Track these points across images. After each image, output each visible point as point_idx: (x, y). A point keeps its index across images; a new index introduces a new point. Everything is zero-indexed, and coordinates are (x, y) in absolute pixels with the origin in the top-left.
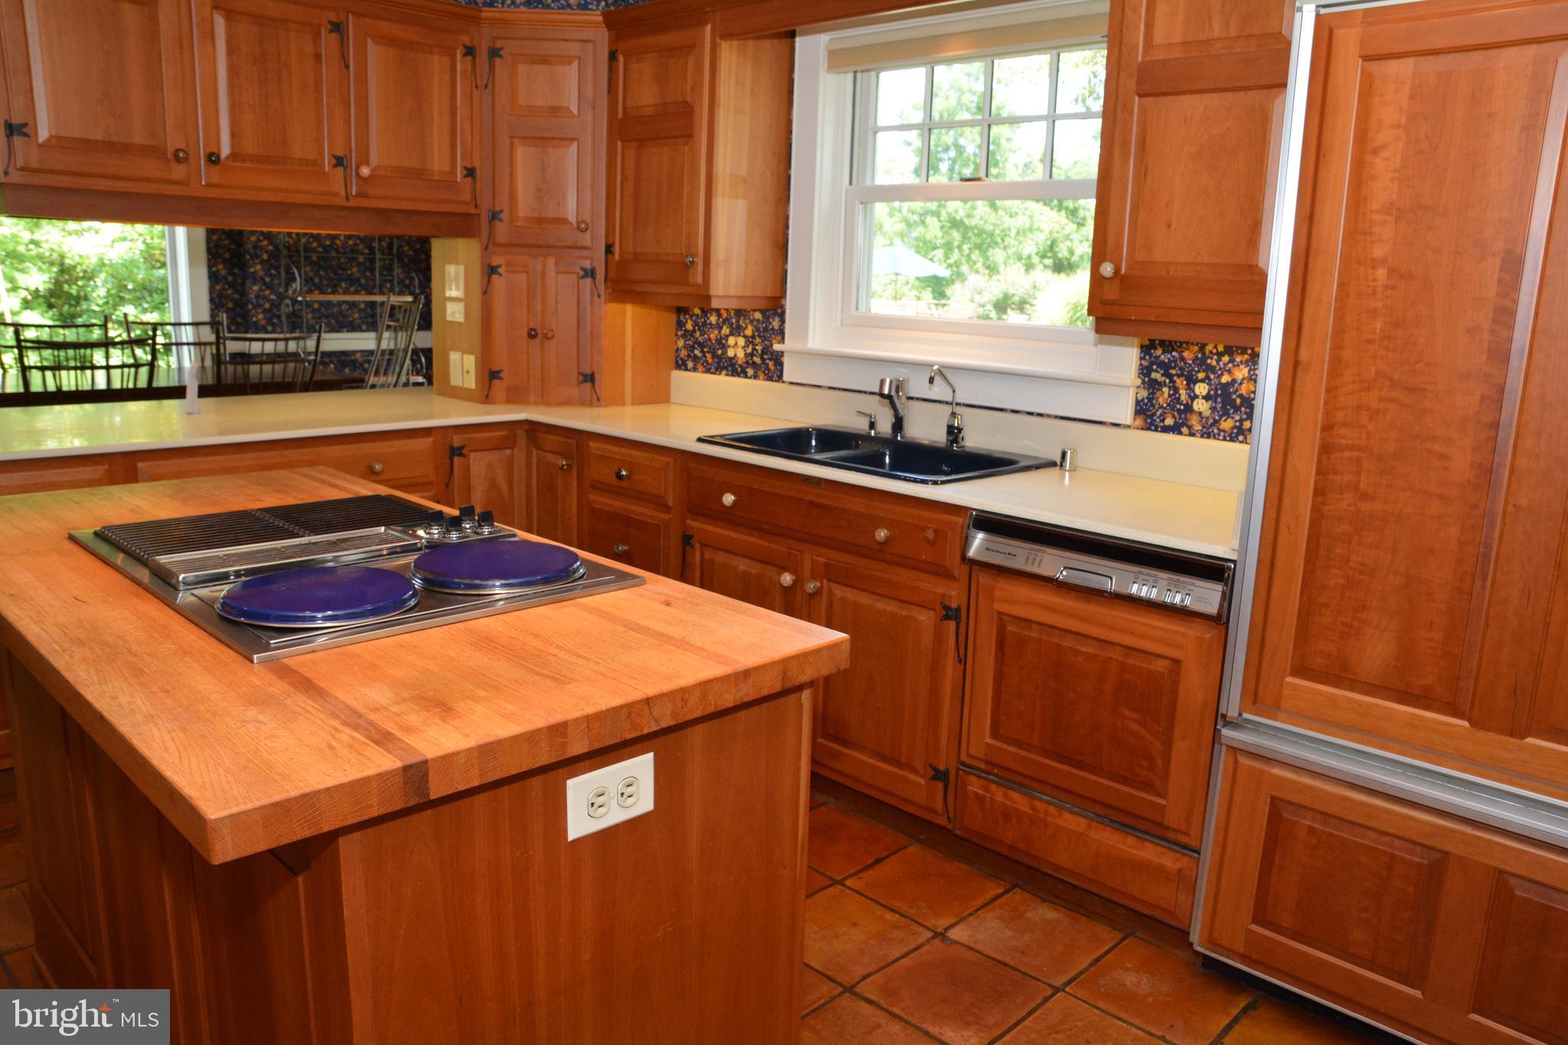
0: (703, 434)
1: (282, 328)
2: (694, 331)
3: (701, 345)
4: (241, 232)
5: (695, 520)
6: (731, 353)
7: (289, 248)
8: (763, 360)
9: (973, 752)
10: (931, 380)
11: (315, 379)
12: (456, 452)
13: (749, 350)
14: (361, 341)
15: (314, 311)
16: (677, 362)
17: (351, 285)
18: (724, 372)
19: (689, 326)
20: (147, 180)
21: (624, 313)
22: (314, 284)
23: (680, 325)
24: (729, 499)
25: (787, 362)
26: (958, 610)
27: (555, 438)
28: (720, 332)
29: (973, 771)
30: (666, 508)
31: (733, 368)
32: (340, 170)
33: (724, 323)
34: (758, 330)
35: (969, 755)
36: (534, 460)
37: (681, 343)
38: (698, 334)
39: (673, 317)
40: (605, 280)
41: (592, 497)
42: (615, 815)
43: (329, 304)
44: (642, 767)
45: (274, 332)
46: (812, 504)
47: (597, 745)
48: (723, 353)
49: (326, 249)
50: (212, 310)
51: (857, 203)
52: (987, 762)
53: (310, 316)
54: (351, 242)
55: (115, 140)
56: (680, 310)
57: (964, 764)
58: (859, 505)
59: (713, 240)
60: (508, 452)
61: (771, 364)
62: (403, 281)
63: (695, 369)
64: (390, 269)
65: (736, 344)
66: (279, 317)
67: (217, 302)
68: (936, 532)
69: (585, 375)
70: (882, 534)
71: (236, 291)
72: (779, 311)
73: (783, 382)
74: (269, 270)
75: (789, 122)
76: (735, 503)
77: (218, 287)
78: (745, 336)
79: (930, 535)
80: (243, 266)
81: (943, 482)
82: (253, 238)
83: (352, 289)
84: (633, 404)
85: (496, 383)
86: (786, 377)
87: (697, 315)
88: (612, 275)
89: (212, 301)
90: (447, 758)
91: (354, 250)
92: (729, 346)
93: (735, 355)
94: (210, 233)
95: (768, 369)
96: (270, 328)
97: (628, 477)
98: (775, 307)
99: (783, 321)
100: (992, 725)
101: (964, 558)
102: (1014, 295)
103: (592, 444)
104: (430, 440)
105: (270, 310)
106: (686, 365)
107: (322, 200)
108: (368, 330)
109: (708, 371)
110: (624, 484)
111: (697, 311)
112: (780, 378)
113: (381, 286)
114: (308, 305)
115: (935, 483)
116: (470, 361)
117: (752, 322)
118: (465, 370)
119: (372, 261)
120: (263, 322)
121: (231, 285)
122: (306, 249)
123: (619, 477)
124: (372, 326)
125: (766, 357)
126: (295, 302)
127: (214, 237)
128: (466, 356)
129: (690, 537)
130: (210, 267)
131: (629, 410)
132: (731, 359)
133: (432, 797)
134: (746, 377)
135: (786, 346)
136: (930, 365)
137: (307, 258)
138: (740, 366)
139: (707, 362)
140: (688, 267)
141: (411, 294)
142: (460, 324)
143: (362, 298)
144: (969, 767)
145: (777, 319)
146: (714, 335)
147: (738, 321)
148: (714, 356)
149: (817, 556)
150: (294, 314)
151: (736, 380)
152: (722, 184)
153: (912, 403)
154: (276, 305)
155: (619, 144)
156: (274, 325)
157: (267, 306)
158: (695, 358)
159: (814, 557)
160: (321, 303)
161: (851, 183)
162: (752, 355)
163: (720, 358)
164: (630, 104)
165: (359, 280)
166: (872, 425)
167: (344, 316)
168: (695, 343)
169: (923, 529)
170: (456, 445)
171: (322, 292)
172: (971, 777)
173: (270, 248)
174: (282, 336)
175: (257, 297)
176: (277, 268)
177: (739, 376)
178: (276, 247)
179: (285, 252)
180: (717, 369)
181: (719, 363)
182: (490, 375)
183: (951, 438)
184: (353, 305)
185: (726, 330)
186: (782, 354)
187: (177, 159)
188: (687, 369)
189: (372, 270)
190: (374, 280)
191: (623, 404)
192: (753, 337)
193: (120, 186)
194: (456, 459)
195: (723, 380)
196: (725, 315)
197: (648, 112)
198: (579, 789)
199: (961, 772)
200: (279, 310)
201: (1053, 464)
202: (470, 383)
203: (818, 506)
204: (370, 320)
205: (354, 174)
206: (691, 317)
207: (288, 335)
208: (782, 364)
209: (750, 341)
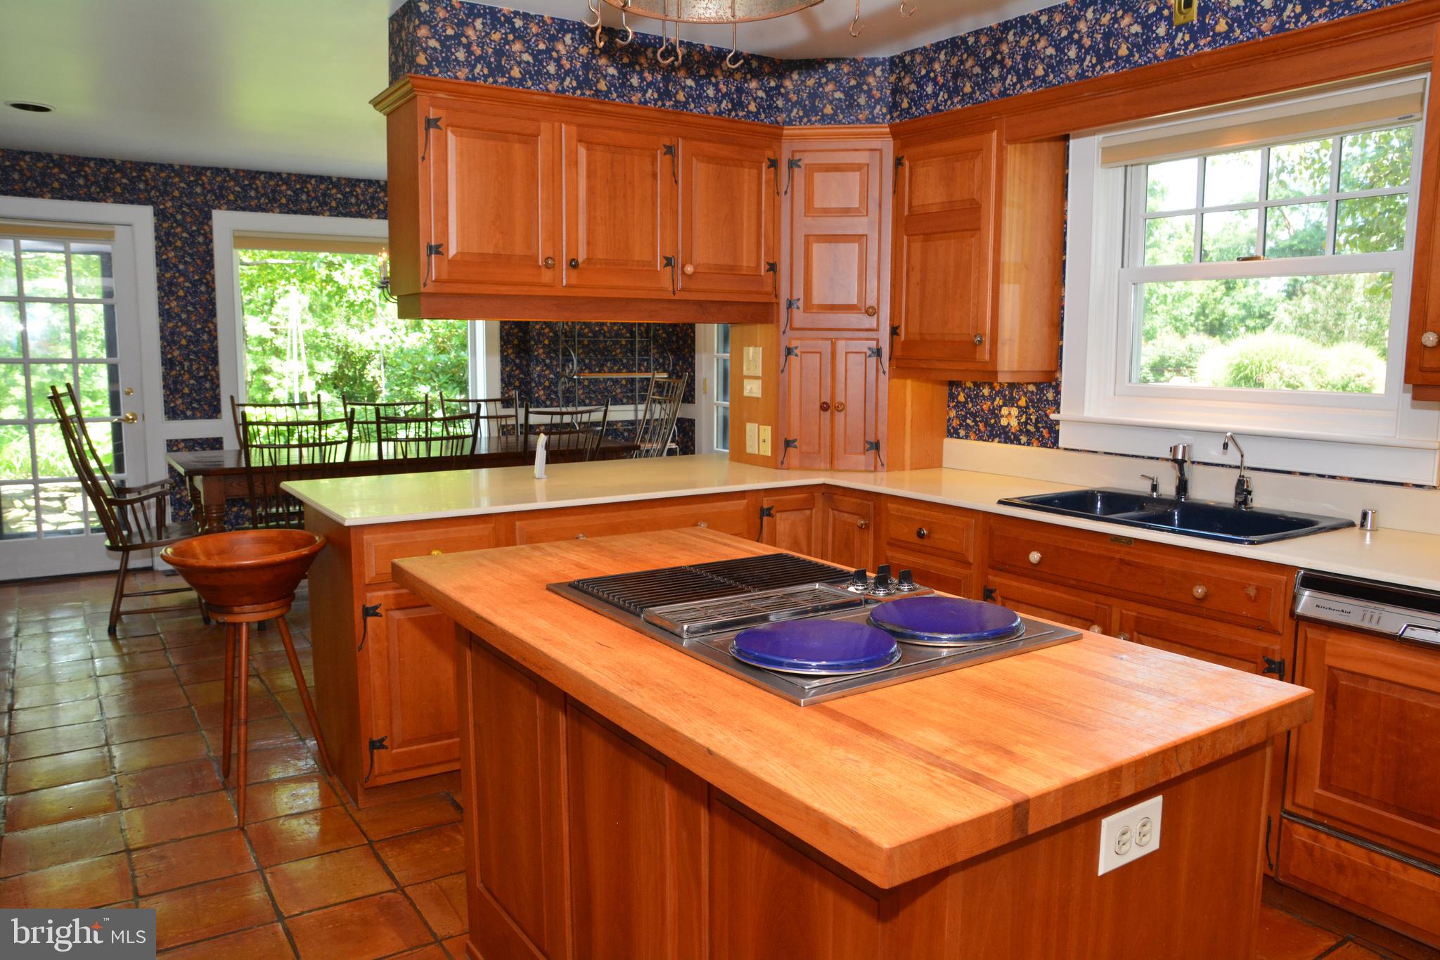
0: (1003, 496)
1: (557, 402)
2: (966, 402)
3: (974, 415)
4: (527, 323)
5: (996, 575)
6: (1004, 422)
7: (565, 334)
8: (1037, 428)
9: (1299, 800)
10: (1225, 446)
11: (601, 446)
12: (767, 512)
13: (1023, 419)
14: (621, 413)
15: (584, 387)
16: (949, 431)
17: (615, 365)
18: (997, 440)
19: (962, 398)
20: (524, 284)
21: (905, 386)
22: (585, 365)
23: (952, 397)
24: (1035, 557)
25: (1062, 429)
26: (1282, 664)
27: (852, 500)
28: (992, 403)
29: (1299, 821)
30: (968, 564)
31: (1007, 436)
32: (669, 268)
33: (997, 395)
34: (1032, 401)
35: (1294, 803)
36: (831, 520)
37: (953, 413)
38: (970, 405)
39: (946, 389)
40: (890, 359)
41: (889, 553)
42: (1134, 853)
43: (596, 381)
44: (1153, 807)
45: (551, 406)
46: (1122, 561)
47: (1140, 788)
48: (996, 422)
49: (596, 334)
50: (503, 388)
51: (1130, 283)
52: (1316, 812)
53: (581, 391)
54: (615, 328)
55: (502, 252)
56: (951, 384)
57: (1290, 814)
58: (1173, 563)
59: (1000, 321)
60: (808, 512)
61: (1045, 432)
62: (657, 360)
63: (967, 437)
64: (647, 352)
65: (1010, 414)
66: (556, 393)
67: (507, 381)
68: (1258, 589)
69: (871, 443)
70: (1199, 591)
71: (522, 372)
72: (1054, 383)
73: (1058, 448)
74: (549, 353)
75: (1064, 213)
76: (1040, 563)
77: (508, 369)
78: (1018, 407)
79: (1252, 592)
80: (528, 351)
81: (1259, 543)
82: (537, 327)
83: (616, 368)
84: (911, 469)
85: (791, 450)
86: (1061, 444)
87: (970, 388)
88: (898, 353)
89: (502, 380)
90: (1043, 797)
91: (618, 335)
92: (1002, 416)
93: (1009, 424)
94: (503, 324)
95: (1043, 437)
96: (548, 403)
97: (929, 536)
98: (1049, 381)
99: (1058, 393)
100: (1322, 776)
101: (1292, 614)
102: (1170, 358)
103: (890, 505)
104: (744, 502)
105: (549, 387)
106: (958, 434)
107: (655, 295)
108: (627, 403)
109: (980, 438)
110: (925, 542)
111: (969, 384)
112: (1055, 444)
113: (639, 365)
114: (580, 382)
115: (1252, 543)
116: (767, 432)
117: (1025, 394)
118: (761, 439)
119: (633, 343)
120: (543, 398)
121: (518, 367)
122: (579, 335)
123: (920, 536)
124: (631, 401)
125: (1040, 425)
126: (571, 379)
127: (507, 327)
128: (762, 427)
129: (992, 591)
130: (502, 352)
131: (907, 474)
132: (1004, 427)
133: (1031, 832)
134: (1020, 444)
135: (1065, 415)
136: (1223, 433)
137: (579, 342)
138: (1013, 433)
139: (979, 430)
140: (975, 346)
141: (665, 371)
142: (758, 398)
143: (623, 375)
144: (1294, 816)
145: (1051, 391)
146: (986, 406)
147: (1011, 394)
148: (986, 424)
149: (1127, 610)
150: (568, 391)
151: (1009, 446)
152: (1008, 272)
153: (1196, 467)
154: (554, 383)
155: (905, 238)
156: (552, 399)
157: (547, 384)
158: (967, 427)
159: (1124, 611)
160: (590, 381)
161: (1122, 266)
162: (1026, 423)
163: (992, 426)
164: (915, 203)
165: (621, 360)
166: (1154, 488)
167: (609, 391)
168: (967, 413)
169: (1244, 587)
170: (765, 506)
171: (591, 372)
172: (1297, 825)
173: (551, 334)
174: (558, 410)
175: (539, 376)
176: (556, 352)
177: (1012, 443)
178: (556, 333)
179: (563, 338)
180: (989, 437)
181: (991, 432)
182: (785, 444)
183: (1240, 500)
184: (616, 381)
185: (998, 401)
186: (1057, 422)
187: (547, 266)
188: (959, 437)
189: (632, 351)
190: (634, 360)
191: (903, 469)
192: (1027, 407)
193: (504, 290)
194: (765, 519)
195: (996, 448)
196: (998, 388)
197: (934, 209)
198: (1110, 826)
199: (1285, 821)
200: (556, 386)
201: (1352, 525)
202: (766, 450)
203: (1129, 563)
204: (630, 395)
205: (680, 272)
206: (963, 390)
207: (564, 410)
208: (1057, 432)
209: (1023, 410)
